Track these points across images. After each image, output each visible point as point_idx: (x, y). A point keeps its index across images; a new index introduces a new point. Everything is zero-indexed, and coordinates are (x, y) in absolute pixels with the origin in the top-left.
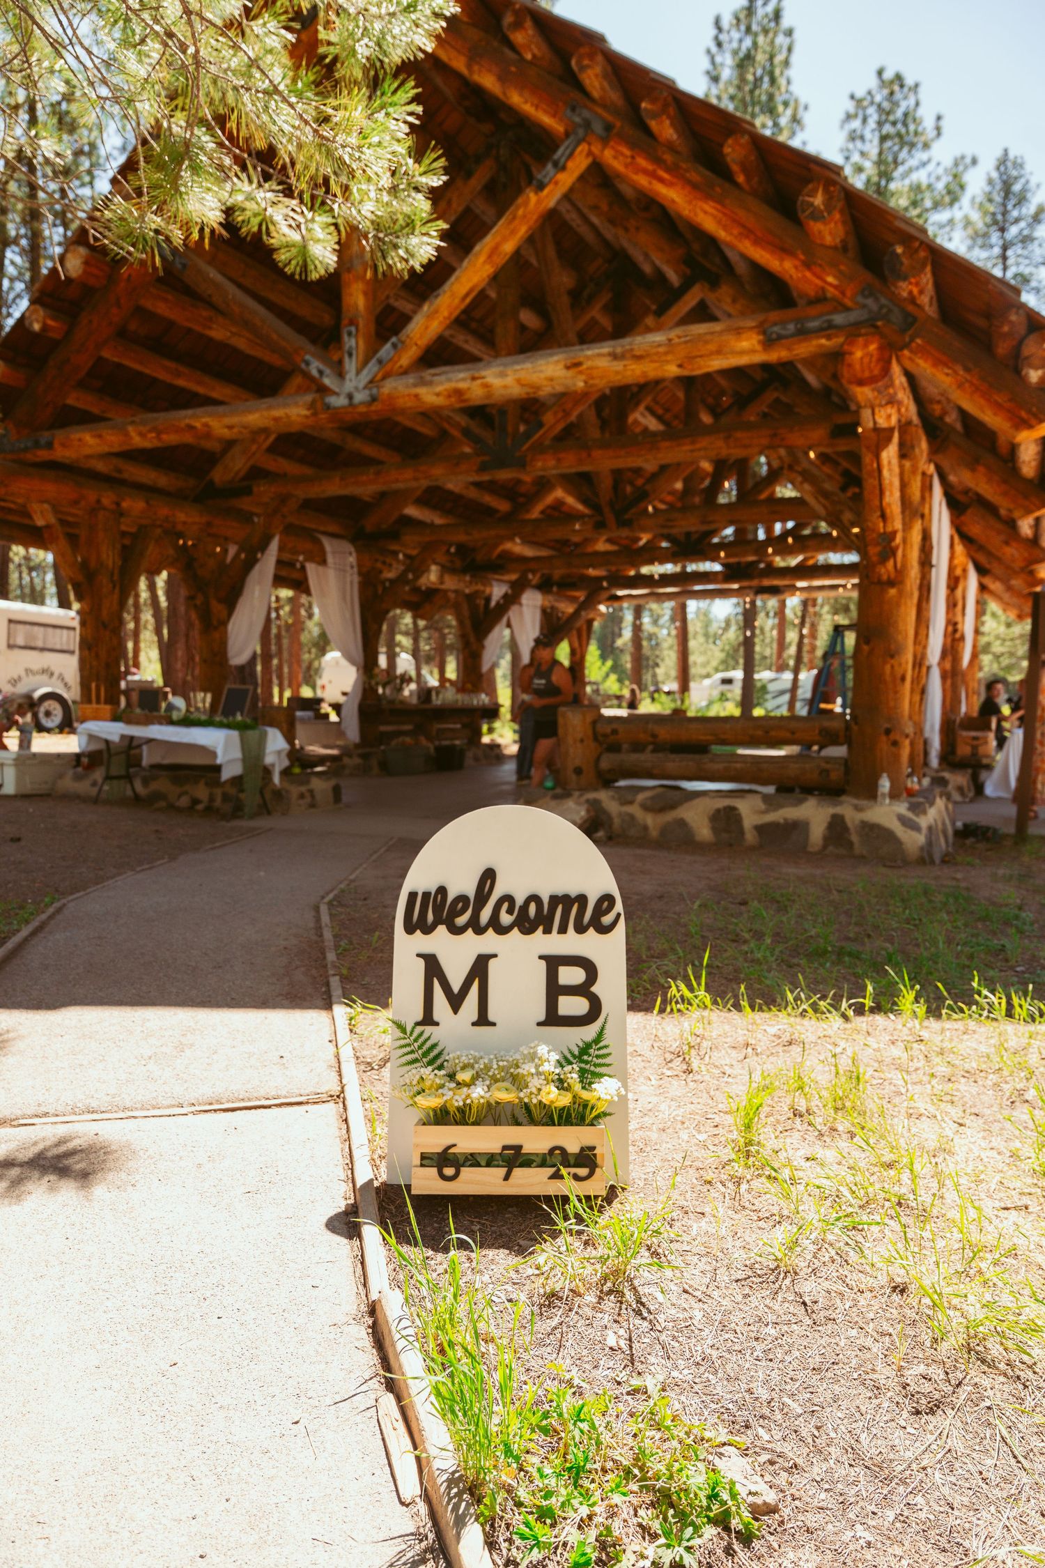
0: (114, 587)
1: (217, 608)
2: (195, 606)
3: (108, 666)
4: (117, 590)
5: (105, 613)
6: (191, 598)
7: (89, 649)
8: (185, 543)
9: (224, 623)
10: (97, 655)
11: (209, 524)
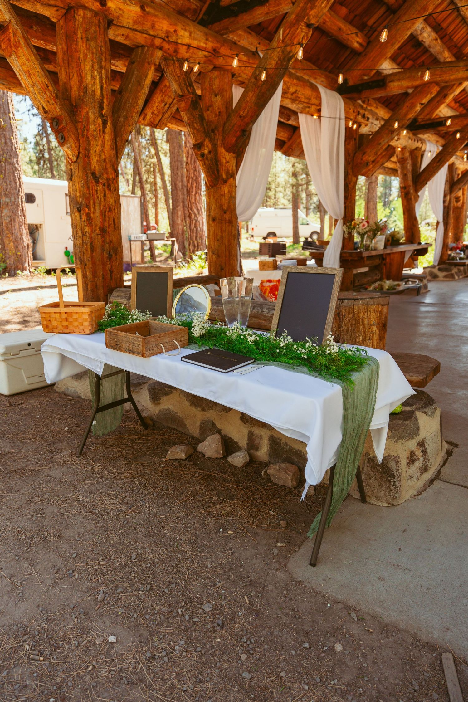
0: (105, 123)
1: (226, 157)
2: (203, 155)
3: (103, 231)
4: (108, 129)
5: (94, 159)
6: (198, 146)
7: (79, 210)
8: (191, 69)
9: (233, 175)
10: (89, 219)
11: (215, 52)
